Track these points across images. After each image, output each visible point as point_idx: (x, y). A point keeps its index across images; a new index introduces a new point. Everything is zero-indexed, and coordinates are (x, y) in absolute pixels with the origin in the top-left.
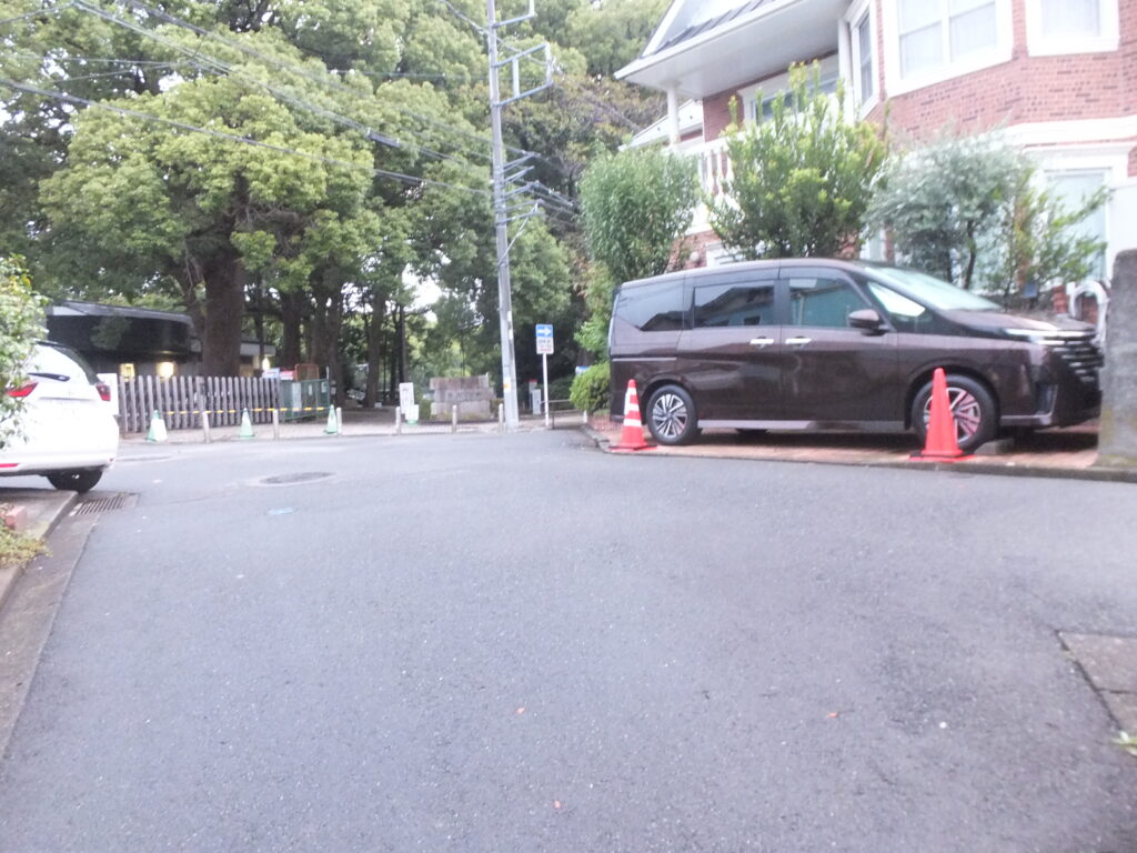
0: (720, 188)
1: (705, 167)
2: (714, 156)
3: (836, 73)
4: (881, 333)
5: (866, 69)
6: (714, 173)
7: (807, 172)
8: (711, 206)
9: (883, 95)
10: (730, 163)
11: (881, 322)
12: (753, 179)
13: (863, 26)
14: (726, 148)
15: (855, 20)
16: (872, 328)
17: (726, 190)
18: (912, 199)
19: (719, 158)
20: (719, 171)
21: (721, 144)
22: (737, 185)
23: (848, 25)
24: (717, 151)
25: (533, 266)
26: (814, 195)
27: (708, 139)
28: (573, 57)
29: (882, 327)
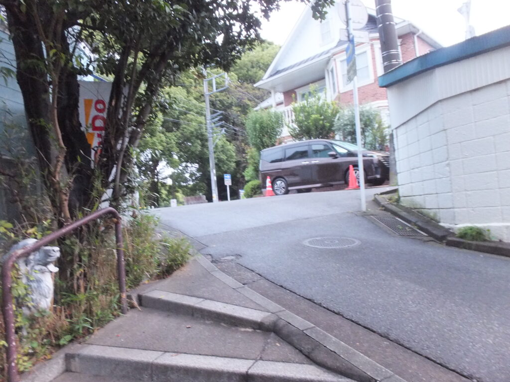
0: (291, 121)
1: (285, 115)
2: (288, 111)
3: (325, 85)
4: (336, 158)
5: (334, 84)
6: (288, 116)
7: (316, 116)
8: (288, 127)
9: (339, 92)
10: (293, 114)
11: (336, 155)
12: (300, 118)
13: (332, 71)
14: (292, 109)
15: (330, 69)
16: (334, 157)
17: (293, 122)
18: (345, 122)
19: (290, 112)
20: (290, 115)
21: (290, 107)
22: (296, 121)
23: (328, 70)
24: (289, 110)
25: (221, 153)
26: (318, 123)
27: (286, 106)
28: (232, 76)
29: (337, 156)
